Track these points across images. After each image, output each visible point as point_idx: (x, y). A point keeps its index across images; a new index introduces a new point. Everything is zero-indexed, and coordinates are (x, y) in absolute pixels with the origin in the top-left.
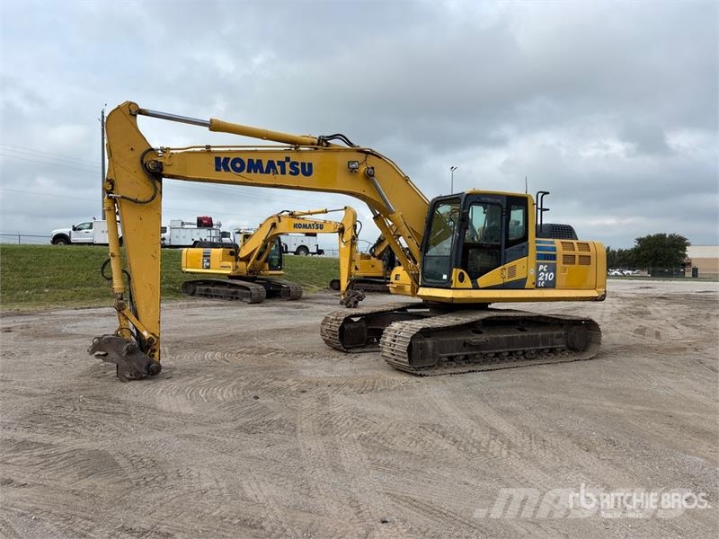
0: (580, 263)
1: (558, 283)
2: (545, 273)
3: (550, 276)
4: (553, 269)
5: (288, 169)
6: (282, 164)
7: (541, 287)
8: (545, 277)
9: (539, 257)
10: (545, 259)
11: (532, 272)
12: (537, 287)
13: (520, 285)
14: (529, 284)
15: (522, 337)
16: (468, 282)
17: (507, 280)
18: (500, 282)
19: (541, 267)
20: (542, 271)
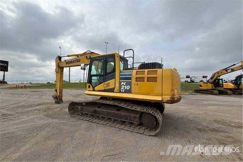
0: (147, 81)
1: (133, 90)
2: (125, 86)
3: (128, 88)
4: (130, 84)
5: (76, 61)
6: (75, 61)
7: (123, 92)
8: (124, 88)
9: (121, 79)
10: (124, 80)
11: (117, 85)
12: (120, 92)
13: (112, 90)
14: (115, 90)
15: (113, 112)
16: (91, 89)
17: (106, 88)
18: (103, 89)
19: (122, 83)
20: (123, 85)
